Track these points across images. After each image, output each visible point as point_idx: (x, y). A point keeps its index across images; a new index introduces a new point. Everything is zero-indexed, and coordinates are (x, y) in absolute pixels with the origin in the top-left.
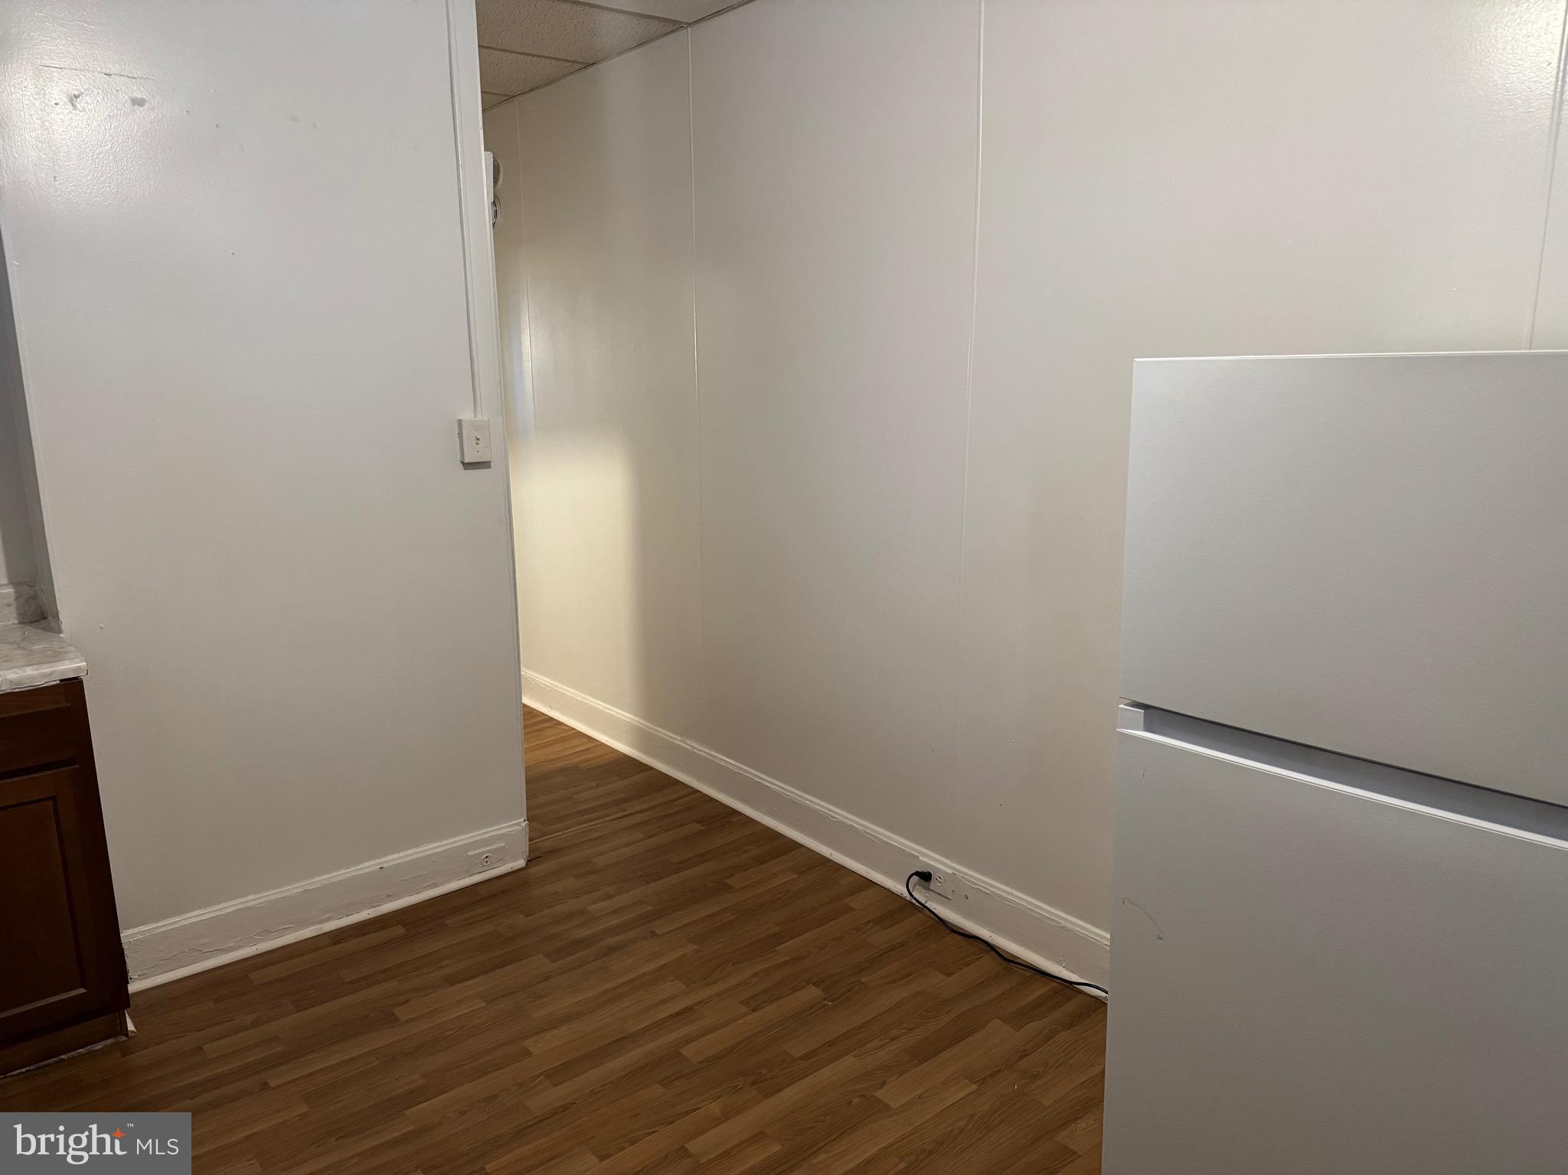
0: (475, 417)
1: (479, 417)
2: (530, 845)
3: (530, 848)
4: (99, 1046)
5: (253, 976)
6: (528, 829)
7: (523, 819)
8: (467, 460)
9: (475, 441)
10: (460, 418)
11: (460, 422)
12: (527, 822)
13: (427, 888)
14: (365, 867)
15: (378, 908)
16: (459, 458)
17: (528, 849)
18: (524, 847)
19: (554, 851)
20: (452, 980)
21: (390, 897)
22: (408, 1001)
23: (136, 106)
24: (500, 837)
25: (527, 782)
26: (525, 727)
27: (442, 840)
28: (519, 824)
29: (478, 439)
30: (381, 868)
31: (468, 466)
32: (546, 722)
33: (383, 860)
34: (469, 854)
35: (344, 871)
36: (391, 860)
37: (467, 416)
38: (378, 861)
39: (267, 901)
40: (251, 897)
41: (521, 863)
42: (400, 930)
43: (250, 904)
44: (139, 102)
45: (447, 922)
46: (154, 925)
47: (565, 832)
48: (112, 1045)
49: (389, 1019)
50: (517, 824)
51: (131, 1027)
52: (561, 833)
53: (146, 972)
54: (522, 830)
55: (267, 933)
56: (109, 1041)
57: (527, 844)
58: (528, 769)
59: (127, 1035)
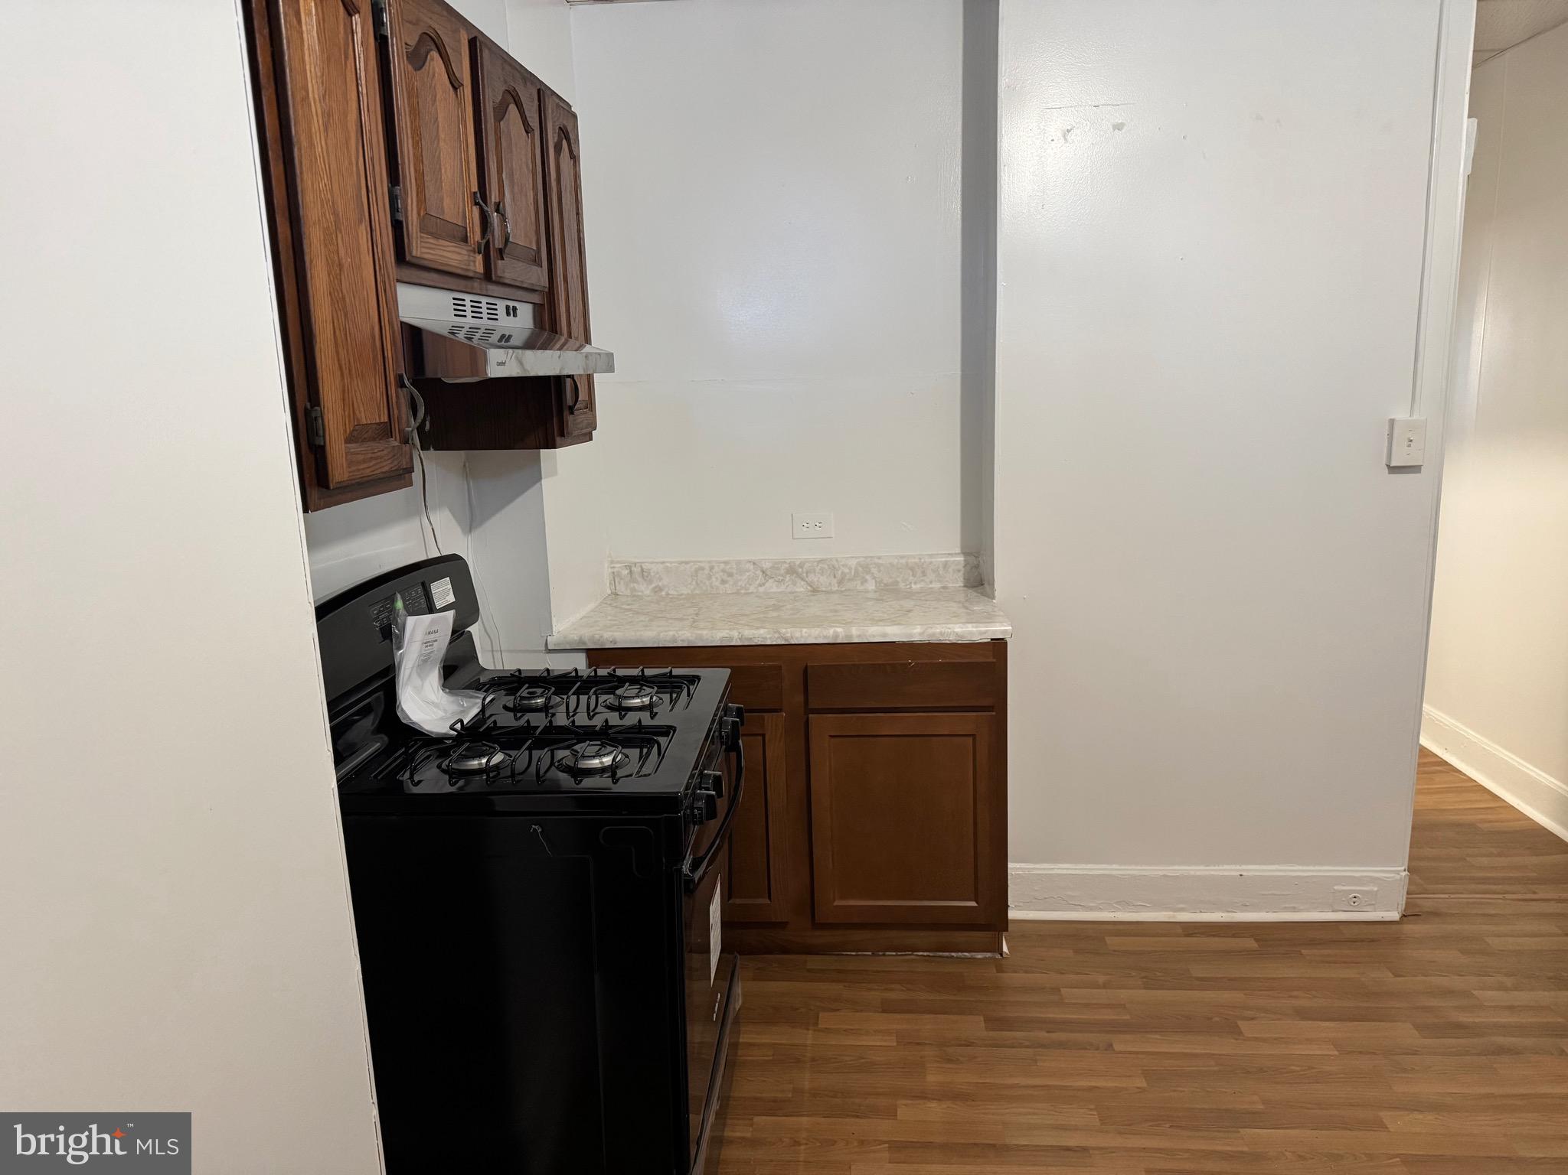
0: (1411, 414)
1: (1415, 417)
2: (1407, 898)
3: (1407, 904)
4: (979, 956)
5: (1108, 940)
6: (1407, 881)
7: (1403, 868)
8: (1393, 464)
9: (1406, 443)
10: (1392, 417)
11: (1392, 422)
12: (1407, 872)
13: (1286, 909)
14: (1224, 870)
15: (1230, 914)
16: (1384, 461)
17: (1404, 902)
18: (1401, 900)
19: (1436, 914)
20: (1303, 1014)
21: (1245, 907)
22: (1252, 1019)
23: (1117, 130)
24: (1373, 880)
25: (1414, 828)
26: (1419, 765)
27: (1308, 865)
28: (1398, 872)
29: (1411, 441)
30: (1241, 875)
31: (1394, 470)
32: (1438, 766)
33: (1244, 867)
34: (1336, 888)
35: (1202, 868)
36: (1251, 870)
37: (1401, 415)
38: (1238, 867)
39: (1129, 875)
40: (1114, 866)
41: (1395, 916)
42: (1251, 944)
43: (1114, 873)
44: (1118, 127)
45: (1303, 951)
46: (1031, 866)
47: (1452, 896)
48: (990, 958)
49: (1235, 1031)
50: (1396, 872)
51: (1005, 949)
52: (1447, 896)
53: (1021, 904)
54: (1401, 879)
55: (1125, 904)
56: (988, 955)
57: (1405, 898)
58: (1416, 813)
59: (1001, 955)
